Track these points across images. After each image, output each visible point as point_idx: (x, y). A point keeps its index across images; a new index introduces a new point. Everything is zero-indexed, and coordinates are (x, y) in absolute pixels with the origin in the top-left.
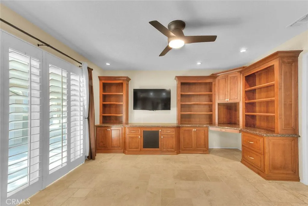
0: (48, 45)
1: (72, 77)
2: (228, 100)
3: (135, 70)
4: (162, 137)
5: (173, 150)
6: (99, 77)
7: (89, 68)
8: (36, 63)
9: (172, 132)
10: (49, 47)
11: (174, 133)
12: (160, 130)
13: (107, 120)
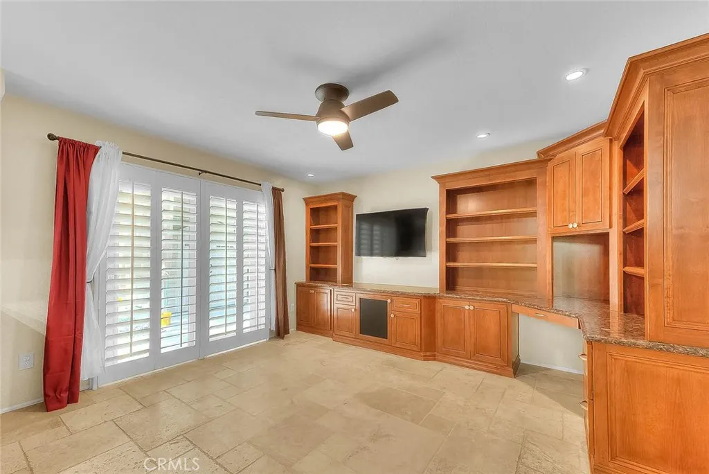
0: (206, 172)
1: (246, 208)
2: (575, 225)
3: (361, 177)
4: (392, 316)
5: (415, 348)
6: (305, 199)
7: (274, 189)
8: (190, 198)
9: (414, 308)
10: (208, 174)
11: (417, 310)
12: (389, 301)
13: (319, 273)
